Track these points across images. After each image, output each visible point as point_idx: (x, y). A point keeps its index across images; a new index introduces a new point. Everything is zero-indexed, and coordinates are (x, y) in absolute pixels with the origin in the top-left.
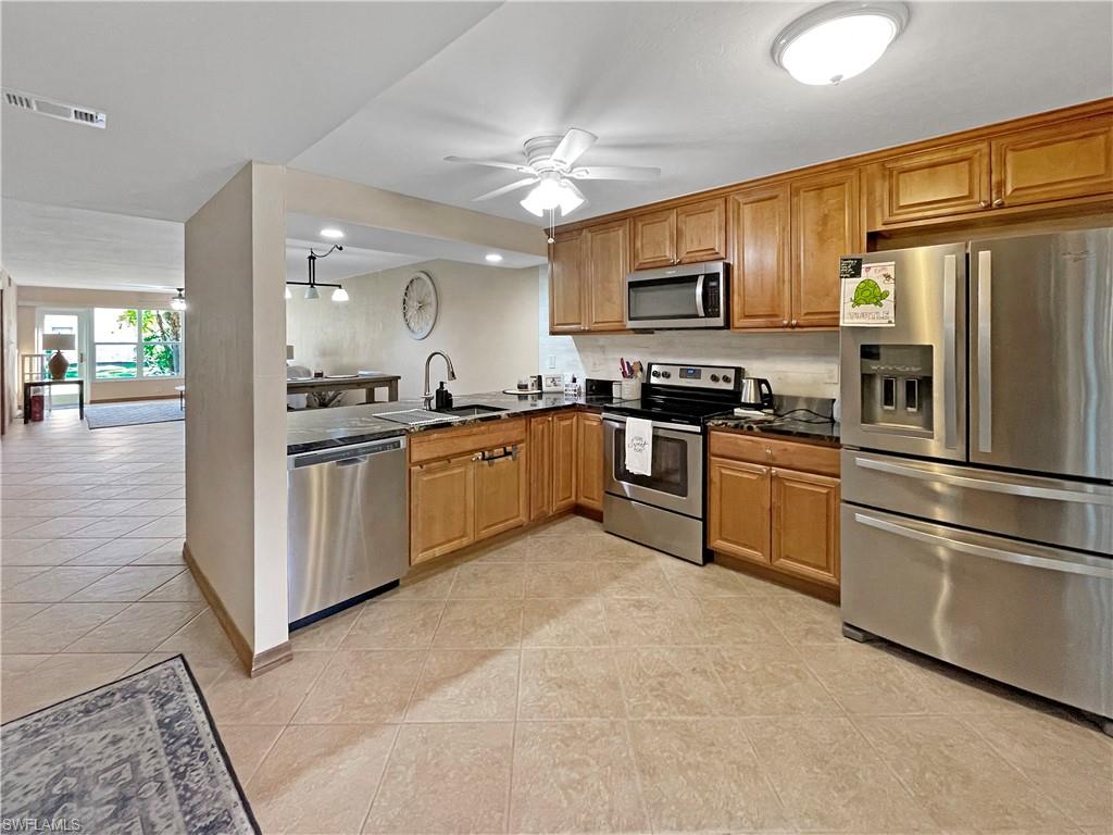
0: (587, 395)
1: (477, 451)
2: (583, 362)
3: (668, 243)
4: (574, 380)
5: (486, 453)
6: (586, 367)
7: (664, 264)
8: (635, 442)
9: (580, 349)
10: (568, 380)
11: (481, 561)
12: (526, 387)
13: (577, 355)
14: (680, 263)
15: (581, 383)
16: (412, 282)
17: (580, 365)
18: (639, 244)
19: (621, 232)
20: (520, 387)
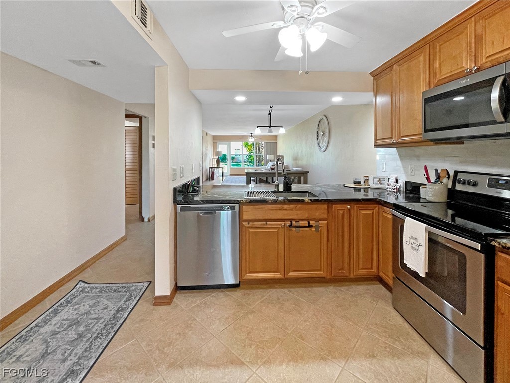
0: (406, 193)
1: (287, 220)
2: (404, 167)
3: (464, 54)
4: (397, 181)
5: (294, 223)
6: (406, 172)
7: (462, 74)
8: (412, 241)
9: (402, 157)
10: (392, 181)
11: (290, 291)
12: (359, 183)
13: (399, 163)
14: (478, 70)
15: (401, 183)
16: (320, 121)
17: (402, 169)
18: (437, 65)
19: (422, 58)
20: (355, 183)
